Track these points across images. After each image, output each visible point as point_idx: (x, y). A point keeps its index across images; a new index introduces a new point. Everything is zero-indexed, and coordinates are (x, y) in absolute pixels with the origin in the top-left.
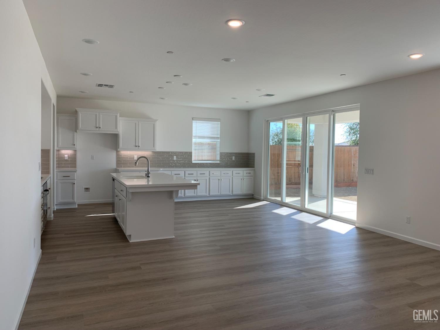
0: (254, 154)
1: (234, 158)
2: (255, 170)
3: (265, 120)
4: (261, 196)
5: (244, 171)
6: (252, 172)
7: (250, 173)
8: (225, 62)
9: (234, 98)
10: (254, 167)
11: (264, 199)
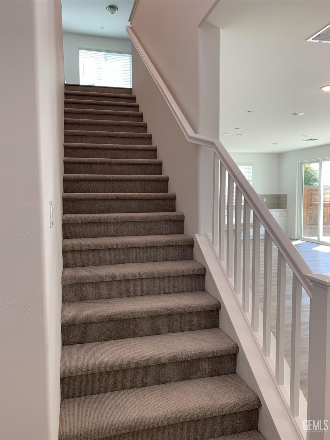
0: (286, 195)
1: (265, 200)
2: (287, 211)
3: (299, 162)
4: (294, 236)
5: (277, 212)
6: (284, 213)
7: (283, 214)
8: (294, 116)
9: (275, 144)
10: (286, 208)
11: (298, 239)
